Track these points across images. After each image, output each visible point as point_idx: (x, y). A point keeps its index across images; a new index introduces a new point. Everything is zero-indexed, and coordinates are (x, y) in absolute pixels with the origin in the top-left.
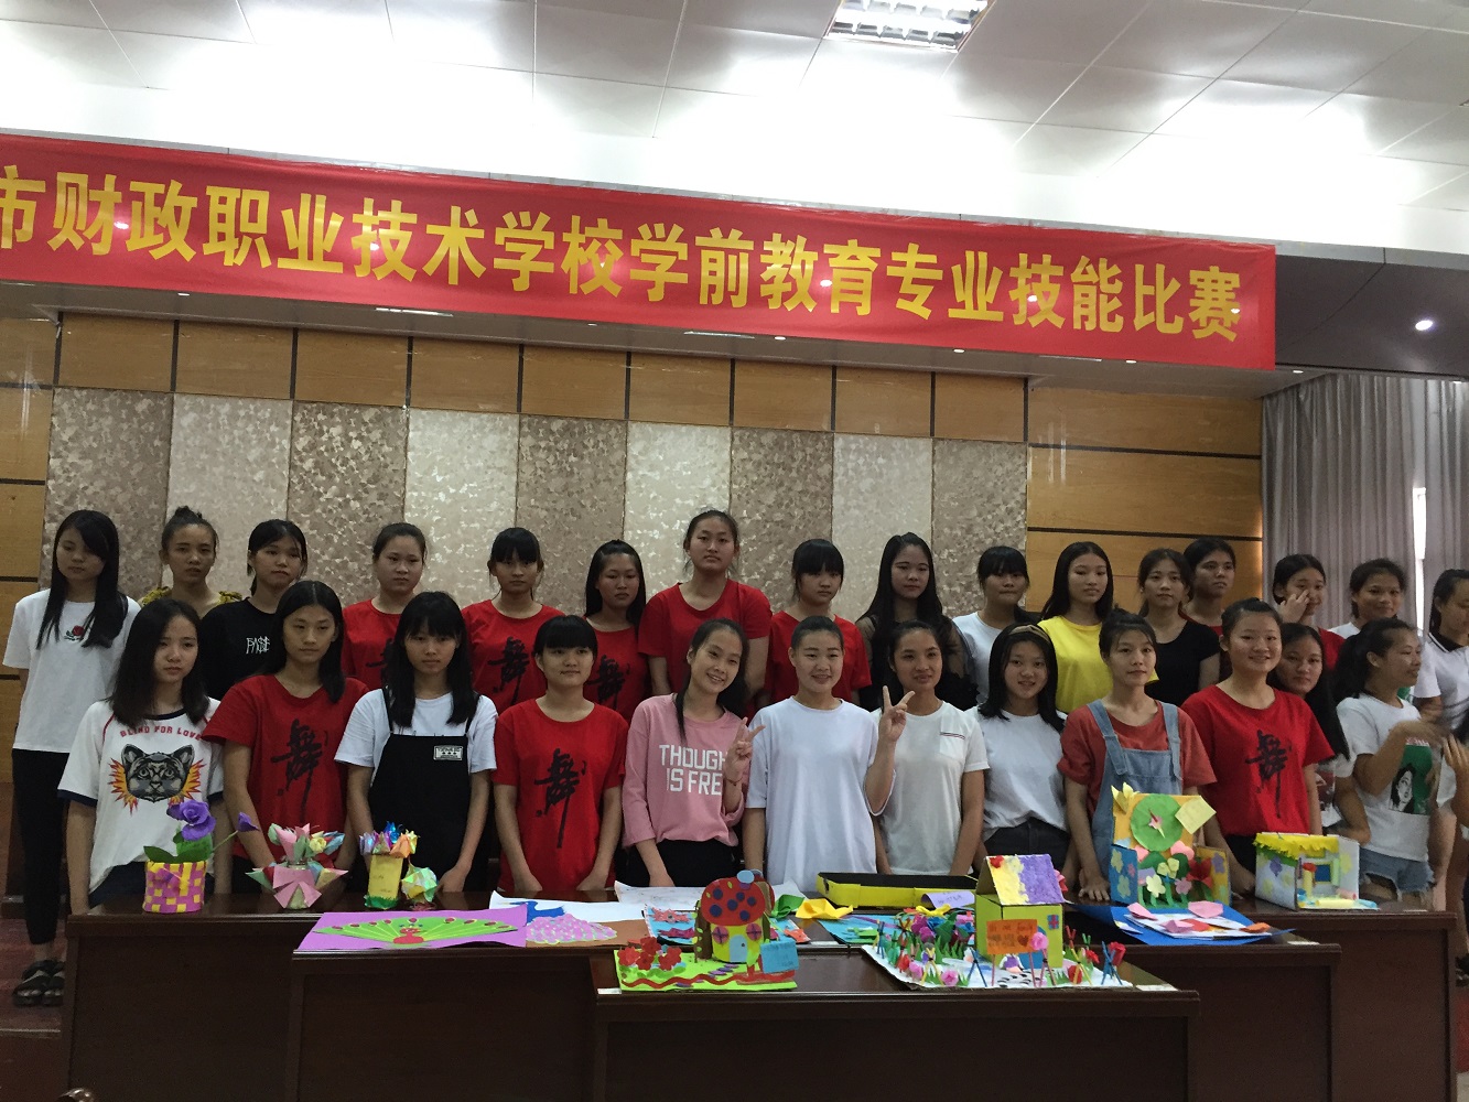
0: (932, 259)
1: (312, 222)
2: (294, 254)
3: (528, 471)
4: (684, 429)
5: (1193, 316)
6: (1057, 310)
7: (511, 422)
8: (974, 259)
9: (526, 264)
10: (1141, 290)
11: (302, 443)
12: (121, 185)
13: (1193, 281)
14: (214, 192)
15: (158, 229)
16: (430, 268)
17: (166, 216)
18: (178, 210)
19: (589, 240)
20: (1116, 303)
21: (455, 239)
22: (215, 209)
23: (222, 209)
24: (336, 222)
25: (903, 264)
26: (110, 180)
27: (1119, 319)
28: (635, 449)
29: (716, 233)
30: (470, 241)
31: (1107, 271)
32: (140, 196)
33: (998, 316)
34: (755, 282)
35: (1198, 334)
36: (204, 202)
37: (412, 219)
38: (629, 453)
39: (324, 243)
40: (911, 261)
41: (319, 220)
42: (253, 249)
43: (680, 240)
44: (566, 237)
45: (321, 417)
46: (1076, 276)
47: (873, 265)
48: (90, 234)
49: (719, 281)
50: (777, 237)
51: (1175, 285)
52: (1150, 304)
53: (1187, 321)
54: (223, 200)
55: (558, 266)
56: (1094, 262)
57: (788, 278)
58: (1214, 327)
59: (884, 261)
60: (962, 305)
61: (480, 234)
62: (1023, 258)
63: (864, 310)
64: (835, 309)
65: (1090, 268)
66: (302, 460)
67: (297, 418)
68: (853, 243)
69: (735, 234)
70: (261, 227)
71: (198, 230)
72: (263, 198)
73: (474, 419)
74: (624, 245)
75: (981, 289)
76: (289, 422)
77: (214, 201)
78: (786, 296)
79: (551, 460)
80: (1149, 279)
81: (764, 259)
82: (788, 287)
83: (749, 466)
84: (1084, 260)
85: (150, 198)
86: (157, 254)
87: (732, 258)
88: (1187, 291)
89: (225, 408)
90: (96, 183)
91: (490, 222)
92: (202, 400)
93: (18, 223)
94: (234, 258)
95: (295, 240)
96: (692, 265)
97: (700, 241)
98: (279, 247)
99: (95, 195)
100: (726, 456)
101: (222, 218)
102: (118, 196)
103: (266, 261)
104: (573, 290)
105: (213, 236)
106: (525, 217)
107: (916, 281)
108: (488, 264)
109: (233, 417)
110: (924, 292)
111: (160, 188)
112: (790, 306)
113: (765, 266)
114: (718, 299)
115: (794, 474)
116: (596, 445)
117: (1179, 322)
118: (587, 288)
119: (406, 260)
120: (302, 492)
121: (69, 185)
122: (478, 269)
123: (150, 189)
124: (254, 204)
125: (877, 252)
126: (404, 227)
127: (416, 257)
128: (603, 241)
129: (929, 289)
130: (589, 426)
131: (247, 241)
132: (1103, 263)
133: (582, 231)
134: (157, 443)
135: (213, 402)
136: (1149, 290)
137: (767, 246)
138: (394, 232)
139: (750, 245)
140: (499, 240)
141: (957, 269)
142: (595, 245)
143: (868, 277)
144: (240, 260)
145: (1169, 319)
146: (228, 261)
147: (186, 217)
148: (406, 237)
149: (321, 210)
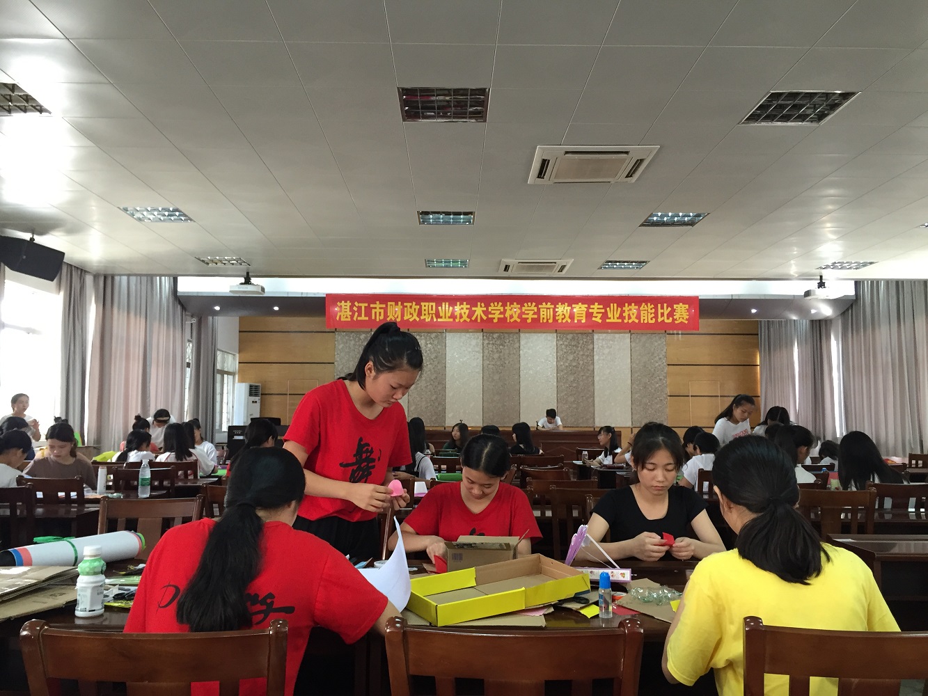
0: (601, 307)
1: (445, 308)
2: (441, 317)
3: (486, 352)
4: (540, 334)
6: (636, 318)
8: (614, 306)
9: (496, 316)
10: (660, 311)
12: (402, 304)
13: (675, 308)
14: (423, 304)
15: (411, 314)
16: (473, 319)
17: (412, 311)
18: (415, 309)
20: (653, 315)
21: (479, 310)
22: (423, 308)
23: (425, 308)
24: (451, 308)
25: (594, 308)
26: (400, 303)
27: (654, 320)
28: (522, 342)
29: (544, 304)
30: (483, 311)
31: (650, 306)
32: (406, 306)
33: (620, 321)
34: (554, 316)
35: (676, 322)
36: (421, 306)
37: (469, 306)
38: (521, 344)
39: (449, 314)
40: (596, 308)
41: (447, 308)
42: (432, 317)
43: (535, 306)
44: (506, 308)
46: (641, 308)
47: (586, 309)
48: (396, 316)
49: (545, 317)
50: (560, 303)
51: (669, 309)
52: (662, 314)
53: (673, 318)
54: (425, 306)
55: (504, 316)
56: (647, 304)
57: (563, 314)
58: (681, 320)
59: (588, 308)
60: (610, 318)
61: (485, 309)
62: (626, 305)
63: (583, 321)
64: (576, 321)
65: (645, 306)
68: (580, 304)
69: (549, 304)
70: (434, 312)
71: (420, 314)
72: (434, 304)
73: (468, 335)
74: (521, 309)
75: (615, 314)
77: (423, 306)
78: (563, 319)
79: (494, 347)
80: (662, 308)
81: (557, 310)
82: (563, 317)
83: (563, 347)
84: (644, 304)
85: (409, 307)
86: (411, 320)
87: (548, 310)
88: (673, 310)
90: (397, 304)
91: (487, 306)
93: (380, 315)
94: (428, 320)
95: (442, 314)
96: (538, 313)
97: (540, 306)
98: (438, 316)
99: (397, 307)
100: (555, 343)
101: (425, 310)
102: (402, 307)
103: (435, 320)
104: (508, 321)
105: (423, 314)
106: (496, 304)
107: (597, 313)
108: (488, 317)
110: (600, 315)
111: (411, 304)
112: (564, 321)
113: (557, 312)
114: (545, 321)
115: (579, 349)
116: (509, 342)
117: (671, 319)
118: (512, 320)
119: (468, 317)
121: (390, 305)
122: (485, 318)
123: (408, 304)
124: (432, 306)
125: (586, 306)
126: (467, 309)
127: (470, 316)
128: (515, 308)
129: (601, 314)
130: (506, 335)
131: (431, 315)
132: (649, 304)
133: (510, 306)
136: (662, 311)
137: (557, 306)
138: (465, 310)
139: (553, 306)
140: (490, 310)
141: (608, 309)
142: (513, 309)
143: (584, 313)
144: (429, 320)
145: (668, 318)
146: (427, 320)
147: (417, 311)
148: (467, 312)
149: (447, 306)
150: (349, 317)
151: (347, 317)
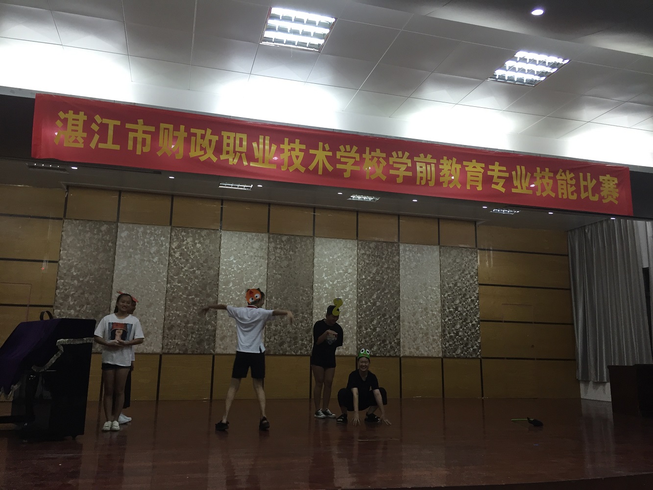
0: (504, 169)
1: (263, 147)
2: (256, 161)
3: (272, 257)
4: (338, 240)
5: (602, 194)
6: (552, 190)
7: (265, 236)
8: (520, 169)
9: (349, 167)
10: (583, 183)
11: (174, 245)
12: (187, 130)
13: (601, 180)
14: (225, 134)
15: (202, 149)
16: (311, 167)
17: (205, 143)
18: (210, 141)
19: (373, 157)
20: (574, 188)
21: (321, 156)
22: (225, 141)
23: (228, 141)
24: (274, 148)
25: (493, 170)
26: (182, 127)
27: (575, 195)
28: (317, 249)
29: (422, 155)
30: (327, 157)
31: (569, 175)
32: (195, 135)
33: (530, 192)
34: (438, 176)
35: (604, 201)
36: (221, 138)
37: (303, 147)
38: (315, 250)
39: (269, 156)
40: (496, 170)
41: (267, 147)
42: (240, 158)
43: (408, 158)
44: (364, 156)
45: (183, 234)
46: (558, 177)
48: (174, 150)
49: (424, 175)
50: (445, 158)
52: (586, 188)
53: (600, 195)
55: (361, 168)
56: (564, 172)
57: (450, 175)
58: (610, 199)
59: (486, 169)
60: (516, 187)
61: (330, 154)
62: (538, 169)
63: (480, 188)
64: (468, 188)
65: (563, 174)
66: (175, 252)
67: (173, 234)
68: (474, 161)
69: (429, 156)
70: (244, 149)
71: (218, 150)
72: (244, 137)
73: (249, 235)
74: (386, 159)
75: (523, 181)
76: (169, 236)
77: (225, 138)
78: (449, 182)
79: (282, 253)
80: (585, 179)
81: (441, 167)
82: (450, 179)
83: (365, 257)
84: (561, 170)
85: (199, 136)
86: (202, 159)
87: (429, 167)
88: (599, 184)
89: (141, 229)
90: (177, 129)
91: (334, 149)
92: (131, 226)
93: (144, 144)
94: (233, 161)
95: (258, 154)
96: (413, 169)
97: (416, 159)
98: (251, 157)
99: (176, 133)
100: (355, 252)
101: (228, 145)
102: (186, 135)
104: (367, 178)
105: (224, 152)
106: (348, 147)
107: (499, 177)
108: (334, 166)
109: (145, 233)
110: (502, 182)
111: (203, 132)
112: (451, 186)
113: (441, 170)
114: (423, 182)
115: (384, 260)
116: (301, 247)
117: (597, 196)
118: (373, 177)
119: (302, 164)
120: (175, 267)
121: (165, 129)
122: (330, 168)
123: (199, 132)
124: (241, 140)
125: (483, 165)
127: (306, 163)
128: (378, 158)
129: (504, 180)
130: (298, 238)
131: (238, 154)
132: (568, 172)
133: (370, 154)
134: (110, 244)
135: (135, 227)
136: (585, 183)
137: (442, 161)
138: (297, 152)
139: (435, 161)
140: (338, 157)
141: (514, 173)
142: (376, 159)
143: (481, 175)
144: (236, 161)
145: (593, 195)
146: (231, 163)
147: (213, 144)
148: (301, 155)
149: (267, 142)
150: (81, 141)
151: (76, 141)
